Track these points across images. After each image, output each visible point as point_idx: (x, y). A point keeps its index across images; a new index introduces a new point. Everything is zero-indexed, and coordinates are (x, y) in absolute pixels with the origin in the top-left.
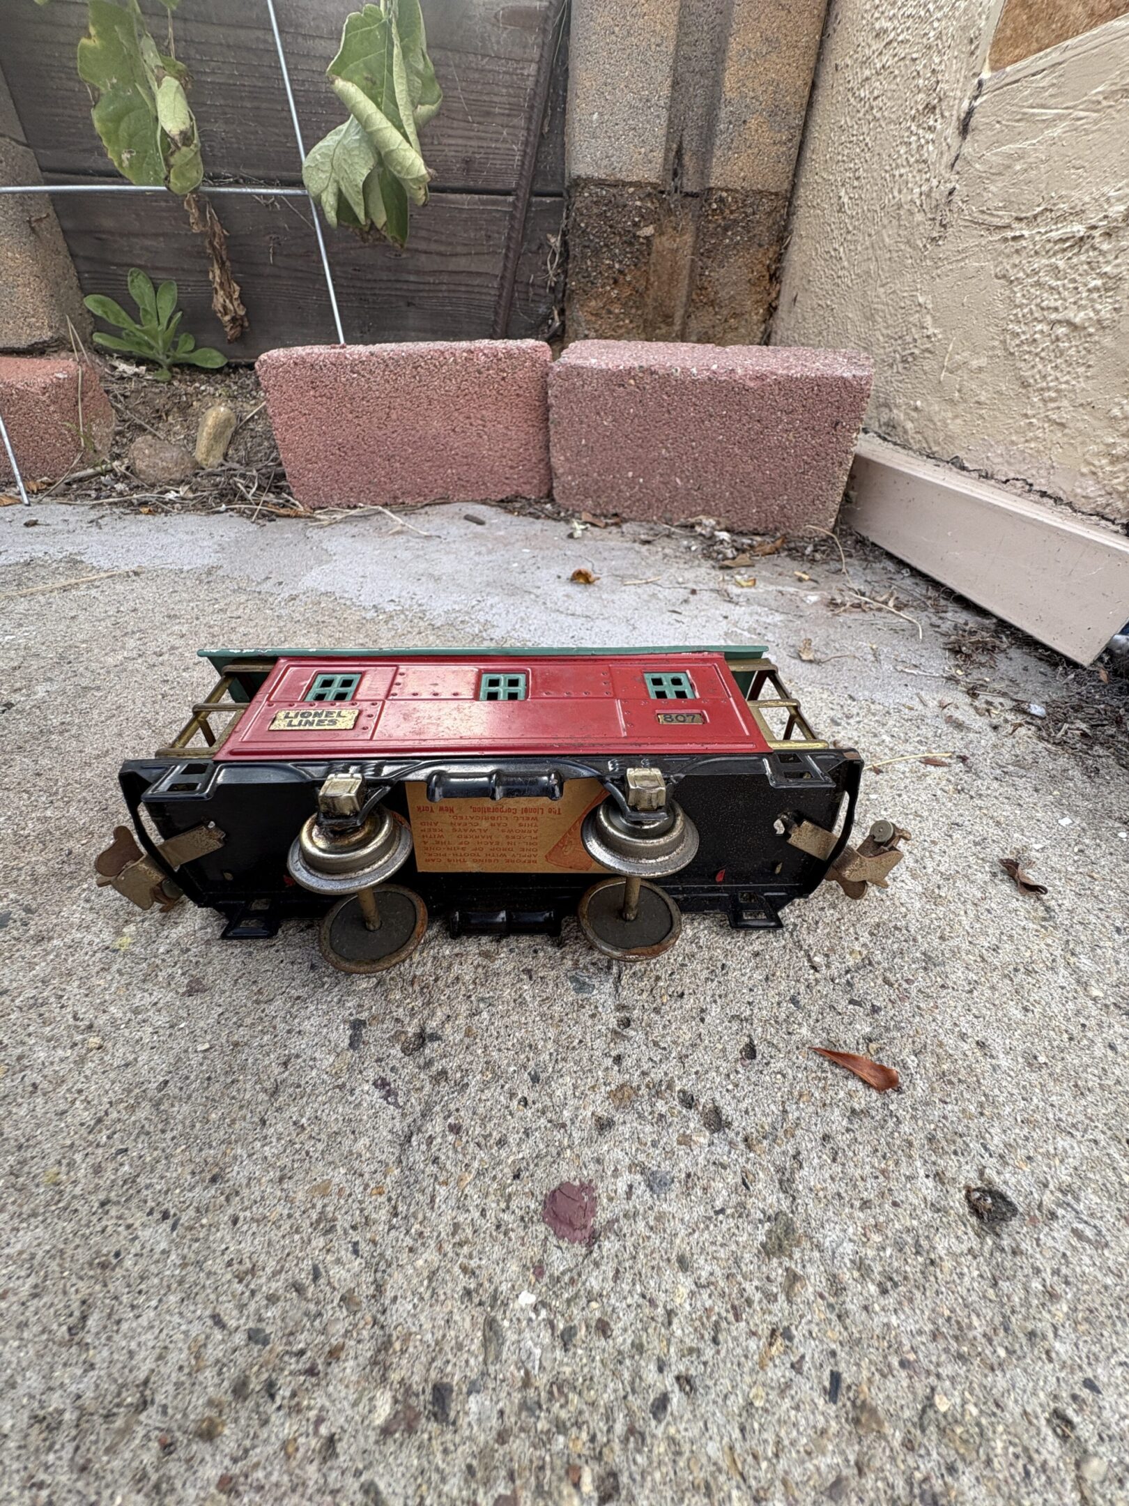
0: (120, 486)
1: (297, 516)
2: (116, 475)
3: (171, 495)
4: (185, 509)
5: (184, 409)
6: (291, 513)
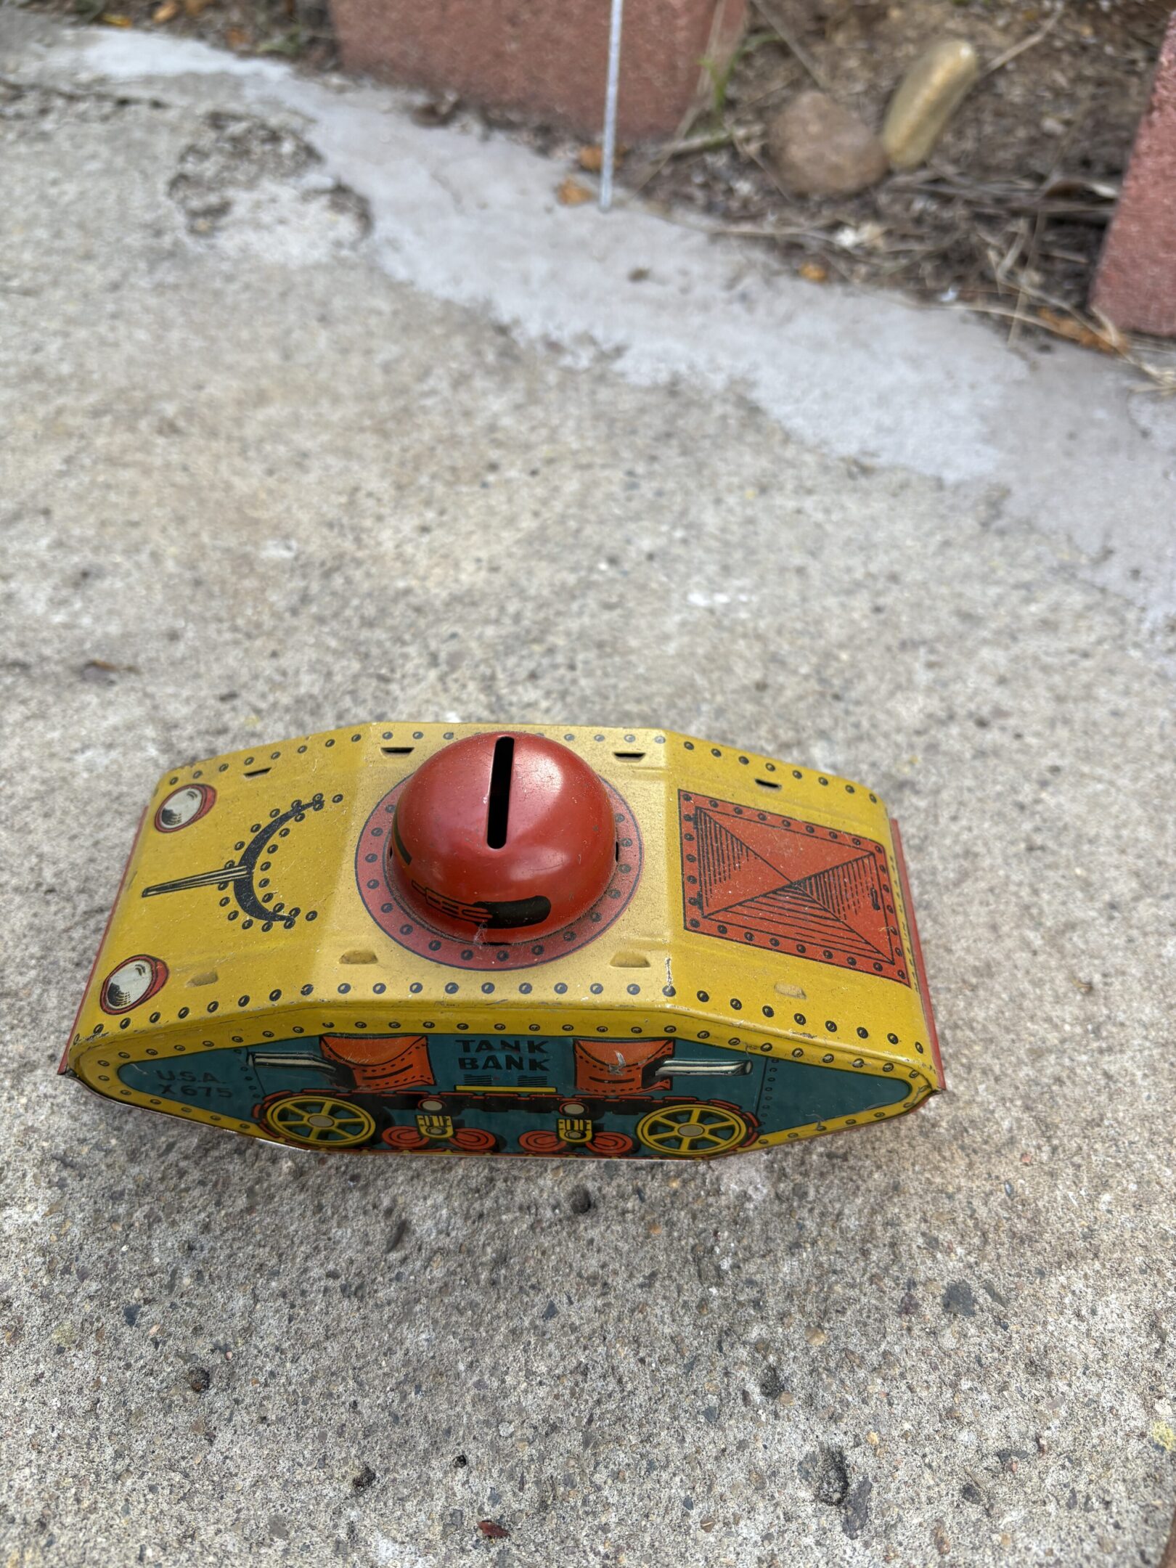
0: (744, 187)
1: (1096, 347)
2: (735, 155)
3: (847, 238)
4: (874, 278)
5: (870, 19)
6: (1086, 339)
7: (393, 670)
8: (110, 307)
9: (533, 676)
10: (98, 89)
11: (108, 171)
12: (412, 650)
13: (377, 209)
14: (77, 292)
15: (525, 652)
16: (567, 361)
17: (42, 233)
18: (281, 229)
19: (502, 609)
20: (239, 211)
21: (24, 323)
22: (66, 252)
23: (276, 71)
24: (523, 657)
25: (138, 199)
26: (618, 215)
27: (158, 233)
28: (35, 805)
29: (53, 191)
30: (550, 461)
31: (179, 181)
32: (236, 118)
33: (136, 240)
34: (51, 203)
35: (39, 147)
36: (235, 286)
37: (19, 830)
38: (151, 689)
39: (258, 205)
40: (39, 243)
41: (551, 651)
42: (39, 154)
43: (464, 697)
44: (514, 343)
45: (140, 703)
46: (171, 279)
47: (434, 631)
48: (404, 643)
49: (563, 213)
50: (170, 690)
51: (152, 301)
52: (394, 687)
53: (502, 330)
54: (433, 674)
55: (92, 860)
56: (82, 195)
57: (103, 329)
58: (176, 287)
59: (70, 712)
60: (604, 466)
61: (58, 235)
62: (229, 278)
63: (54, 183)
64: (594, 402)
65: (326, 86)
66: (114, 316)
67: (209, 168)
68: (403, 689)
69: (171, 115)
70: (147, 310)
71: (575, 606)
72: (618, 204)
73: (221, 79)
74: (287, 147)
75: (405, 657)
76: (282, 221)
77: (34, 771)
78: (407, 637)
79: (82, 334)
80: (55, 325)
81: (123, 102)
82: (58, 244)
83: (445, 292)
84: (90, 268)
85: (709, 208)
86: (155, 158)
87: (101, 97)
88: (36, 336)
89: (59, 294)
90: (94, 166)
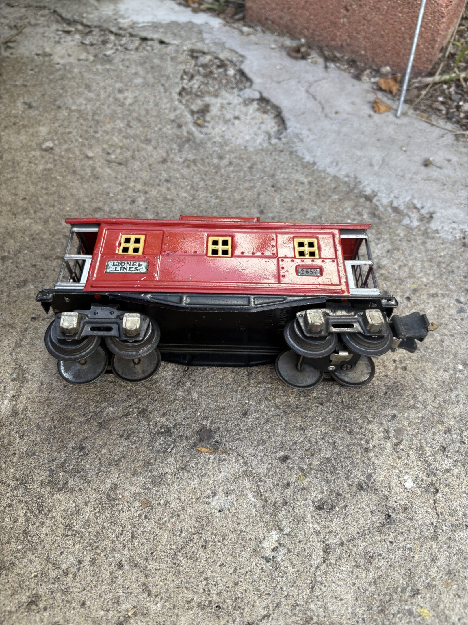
7: (367, 442)
8: (164, 175)
9: (443, 449)
10: (130, 30)
11: (145, 84)
12: (373, 427)
13: (286, 114)
14: (145, 164)
15: (434, 430)
16: (406, 221)
17: (121, 124)
18: (237, 122)
19: (415, 397)
20: (214, 111)
21: (122, 184)
22: (135, 137)
23: (216, 22)
24: (434, 434)
25: (165, 104)
26: (405, 120)
27: (180, 126)
28: (196, 537)
29: (120, 96)
30: (415, 291)
31: (182, 92)
32: (204, 53)
33: (169, 130)
34: (122, 105)
35: (108, 66)
36: (225, 162)
37: (191, 558)
38: (240, 450)
39: (222, 107)
40: (120, 131)
41: (448, 431)
42: (108, 70)
43: (410, 462)
44: (376, 208)
45: (237, 461)
46: (191, 157)
47: (382, 412)
48: (369, 422)
49: (377, 117)
50: (251, 451)
51: (185, 171)
52: (371, 454)
53: (368, 198)
54: (389, 445)
55: (237, 584)
56: (136, 100)
57: (163, 189)
58: (194, 162)
59: (200, 466)
60: (443, 295)
61: (128, 125)
62: (221, 158)
63: (120, 91)
64: (427, 251)
65: (242, 32)
66: (167, 181)
67: (196, 83)
68: (376, 456)
69: (170, 49)
70: (183, 177)
71: (453, 395)
72: (404, 114)
73: (190, 26)
74: (231, 72)
75: (372, 431)
76: (237, 118)
77: (190, 511)
78: (369, 416)
79: (154, 192)
80: (139, 187)
81: (144, 39)
82: (131, 132)
83: (332, 171)
84: (150, 148)
85: (449, 118)
86: (168, 77)
87: (131, 35)
88: (130, 192)
89: (137, 165)
90: (138, 81)
